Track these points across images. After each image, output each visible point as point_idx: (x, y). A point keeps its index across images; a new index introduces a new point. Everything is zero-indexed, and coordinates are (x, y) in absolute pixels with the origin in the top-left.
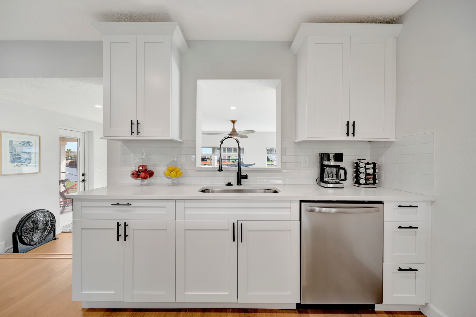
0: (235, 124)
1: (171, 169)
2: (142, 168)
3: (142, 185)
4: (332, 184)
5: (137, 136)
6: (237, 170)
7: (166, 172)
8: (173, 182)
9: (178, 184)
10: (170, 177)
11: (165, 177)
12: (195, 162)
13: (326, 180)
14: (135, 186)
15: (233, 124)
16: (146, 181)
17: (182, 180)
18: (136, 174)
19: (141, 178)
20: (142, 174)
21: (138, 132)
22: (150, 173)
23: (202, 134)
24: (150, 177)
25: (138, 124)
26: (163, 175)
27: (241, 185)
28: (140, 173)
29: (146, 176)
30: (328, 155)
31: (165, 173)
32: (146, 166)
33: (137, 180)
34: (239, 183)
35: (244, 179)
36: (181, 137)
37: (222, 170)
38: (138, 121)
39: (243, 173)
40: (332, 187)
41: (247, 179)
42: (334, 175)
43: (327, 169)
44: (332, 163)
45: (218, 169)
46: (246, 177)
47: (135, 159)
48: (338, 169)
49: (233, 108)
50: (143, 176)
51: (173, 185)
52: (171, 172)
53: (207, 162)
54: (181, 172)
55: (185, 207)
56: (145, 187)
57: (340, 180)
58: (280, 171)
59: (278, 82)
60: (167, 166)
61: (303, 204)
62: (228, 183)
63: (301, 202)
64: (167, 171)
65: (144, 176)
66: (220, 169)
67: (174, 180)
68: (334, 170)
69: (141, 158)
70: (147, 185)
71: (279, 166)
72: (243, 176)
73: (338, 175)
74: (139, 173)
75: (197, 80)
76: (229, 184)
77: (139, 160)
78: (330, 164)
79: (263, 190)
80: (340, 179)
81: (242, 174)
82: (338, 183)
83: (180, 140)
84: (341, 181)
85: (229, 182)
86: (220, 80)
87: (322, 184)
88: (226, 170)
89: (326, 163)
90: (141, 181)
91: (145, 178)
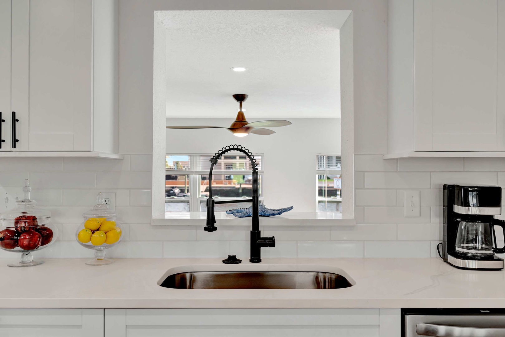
0: (243, 103)
1: (94, 226)
2: (25, 223)
3: (24, 265)
4: (474, 261)
5: (14, 149)
6: (251, 224)
7: (82, 234)
8: (99, 254)
9: (111, 260)
10: (90, 243)
11: (79, 242)
12: (151, 206)
13: (462, 250)
14: (8, 266)
15: (238, 103)
16: (33, 255)
17: (118, 250)
18: (11, 239)
19: (22, 247)
20: (25, 238)
21: (15, 141)
22: (43, 236)
23: (167, 128)
24: (43, 244)
25: (14, 120)
26: (74, 237)
27: (259, 261)
28: (20, 237)
29: (35, 243)
30: (465, 190)
31: (78, 235)
32: (34, 218)
33: (13, 251)
34: (255, 257)
35: (267, 246)
36: (116, 148)
37: (215, 229)
38: (14, 113)
39: (265, 233)
40: (474, 267)
41: (274, 246)
42: (480, 238)
43: (463, 225)
44: (475, 211)
45: (205, 225)
46: (271, 242)
47: (7, 198)
48: (488, 224)
49: (239, 70)
50: (26, 242)
51: (99, 261)
52: (93, 233)
53: (177, 181)
54: (118, 231)
55: (126, 326)
56: (31, 269)
57: (494, 251)
58: (351, 228)
59: (344, 15)
60: (84, 217)
61: (408, 318)
62: (230, 257)
63: (405, 312)
64: (83, 230)
65: (29, 244)
66: (211, 225)
67: (100, 250)
68: (480, 227)
69: (23, 199)
70: (36, 264)
71: (351, 216)
72: (265, 239)
73: (488, 238)
74: (17, 236)
75: (155, 12)
76: (232, 260)
77: (16, 204)
78: (470, 213)
79: (313, 274)
80: (494, 246)
81: (262, 235)
82: (490, 258)
83: (115, 156)
84: (497, 253)
85: (232, 254)
86: (209, 11)
87: (451, 259)
88: (224, 225)
89: (459, 209)
90: (21, 254)
91: (30, 247)
